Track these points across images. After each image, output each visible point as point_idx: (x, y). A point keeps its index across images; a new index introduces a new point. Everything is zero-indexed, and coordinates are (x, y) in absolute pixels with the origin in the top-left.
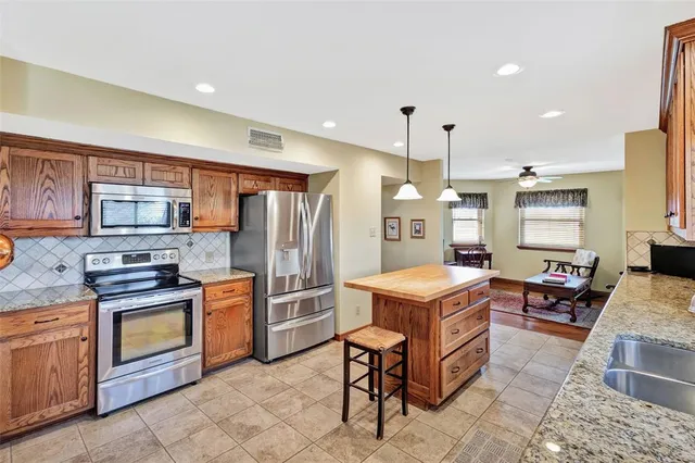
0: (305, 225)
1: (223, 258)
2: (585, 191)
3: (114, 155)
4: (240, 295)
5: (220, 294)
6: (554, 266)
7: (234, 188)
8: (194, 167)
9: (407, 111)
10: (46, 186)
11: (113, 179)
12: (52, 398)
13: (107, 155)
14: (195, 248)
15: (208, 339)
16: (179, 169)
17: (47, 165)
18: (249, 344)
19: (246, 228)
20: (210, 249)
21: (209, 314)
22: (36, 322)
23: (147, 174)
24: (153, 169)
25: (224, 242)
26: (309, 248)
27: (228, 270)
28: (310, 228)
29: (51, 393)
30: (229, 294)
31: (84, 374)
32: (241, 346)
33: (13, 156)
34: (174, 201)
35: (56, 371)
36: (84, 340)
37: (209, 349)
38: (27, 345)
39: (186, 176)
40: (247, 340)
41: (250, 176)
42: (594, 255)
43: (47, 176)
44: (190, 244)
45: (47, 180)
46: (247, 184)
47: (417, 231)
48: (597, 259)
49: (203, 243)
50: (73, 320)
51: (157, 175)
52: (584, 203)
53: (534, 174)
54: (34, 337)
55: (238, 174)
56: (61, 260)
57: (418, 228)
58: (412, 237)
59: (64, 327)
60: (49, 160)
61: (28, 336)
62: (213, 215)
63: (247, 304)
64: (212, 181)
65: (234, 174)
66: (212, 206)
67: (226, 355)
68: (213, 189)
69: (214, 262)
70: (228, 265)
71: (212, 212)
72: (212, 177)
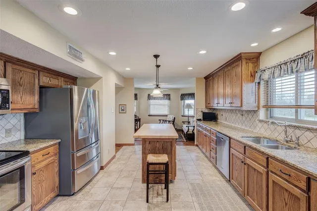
1: (19, 133)
2: (169, 95)
4: (53, 156)
5: (41, 158)
6: (162, 121)
7: (36, 82)
9: (156, 56)
15: (34, 193)
18: (57, 187)
20: (8, 126)
25: (20, 121)
27: (23, 142)
30: (46, 157)
32: (53, 190)
37: (35, 200)
40: (57, 185)
41: (46, 74)
42: (174, 117)
46: (45, 79)
47: (122, 110)
48: (175, 118)
52: (169, 99)
53: (159, 88)
55: (39, 72)
57: (123, 108)
58: (120, 113)
62: (23, 100)
63: (56, 161)
64: (21, 74)
65: (37, 71)
66: (21, 93)
67: (45, 201)
68: (22, 80)
69: (12, 136)
70: (23, 137)
71: (21, 97)
72: (21, 71)
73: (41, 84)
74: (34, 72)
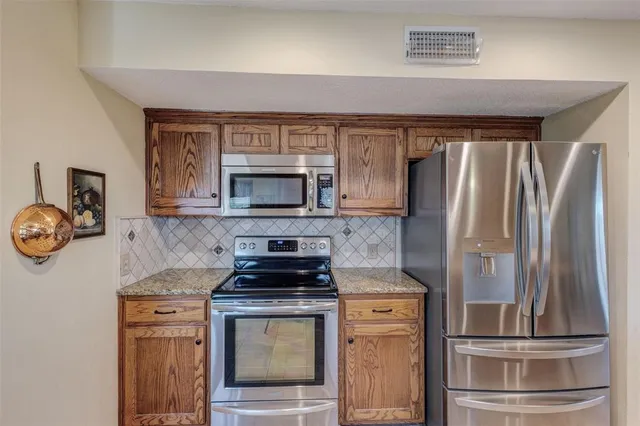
0: (532, 209)
1: (391, 255)
3: (250, 121)
4: (401, 321)
5: (368, 314)
7: (399, 151)
8: (342, 125)
10: (188, 161)
11: (248, 149)
12: (170, 404)
13: (243, 121)
14: (355, 239)
15: (351, 379)
16: (322, 129)
17: (189, 139)
18: (416, 403)
19: (420, 212)
20: (374, 240)
21: (351, 341)
22: (156, 312)
23: (284, 139)
24: (291, 133)
25: (393, 232)
26: (542, 251)
27: (399, 273)
28: (543, 214)
29: (170, 396)
30: (384, 316)
31: (200, 385)
32: (403, 403)
33: (163, 132)
34: (311, 172)
35: (174, 372)
36: (198, 343)
37: (352, 395)
38: (148, 335)
39: (331, 138)
40: (414, 398)
41: (426, 131)
43: (189, 151)
44: (347, 232)
45: (190, 155)
46: (421, 144)
49: (364, 232)
50: (188, 316)
51: (295, 140)
54: (155, 328)
55: (406, 130)
56: (218, 241)
59: (182, 323)
60: (191, 134)
61: (150, 325)
62: (369, 192)
63: (413, 338)
64: (366, 143)
65: (401, 130)
66: (367, 179)
67: (378, 412)
68: (368, 154)
69: (379, 259)
70: (399, 265)
71: (367, 187)
72: (366, 137)
73: (412, 155)
74: (393, 132)
